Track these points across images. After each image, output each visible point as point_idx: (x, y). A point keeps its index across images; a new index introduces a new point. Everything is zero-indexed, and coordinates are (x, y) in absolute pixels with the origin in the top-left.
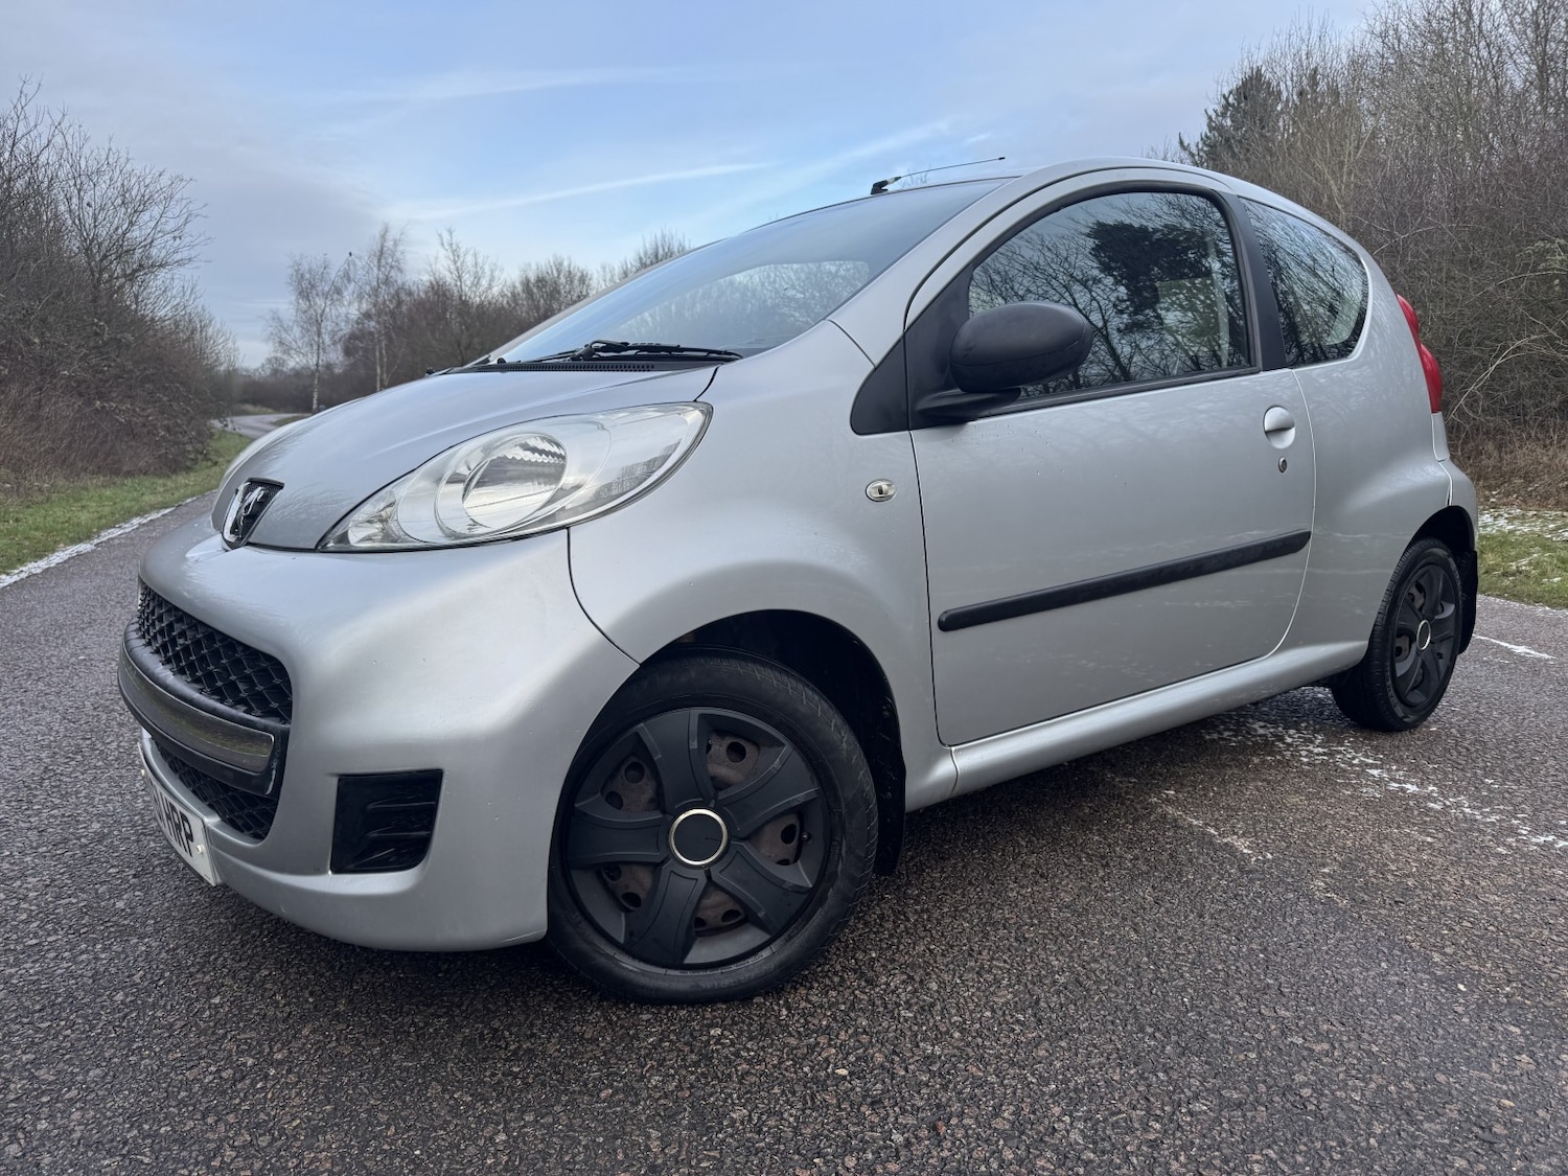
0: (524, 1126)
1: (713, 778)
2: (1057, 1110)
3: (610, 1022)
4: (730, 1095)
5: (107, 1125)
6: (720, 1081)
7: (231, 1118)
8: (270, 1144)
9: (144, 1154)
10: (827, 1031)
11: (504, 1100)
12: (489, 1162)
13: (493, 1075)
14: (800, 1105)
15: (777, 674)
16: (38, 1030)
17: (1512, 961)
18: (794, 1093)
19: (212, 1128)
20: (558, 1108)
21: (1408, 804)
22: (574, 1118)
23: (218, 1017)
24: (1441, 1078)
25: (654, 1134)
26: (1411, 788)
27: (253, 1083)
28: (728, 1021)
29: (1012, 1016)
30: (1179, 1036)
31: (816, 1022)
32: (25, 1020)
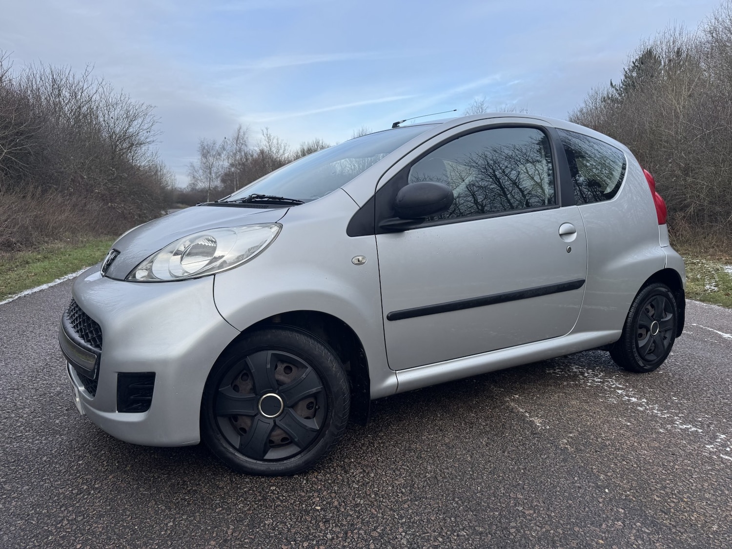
0: (182, 520)
1: (277, 381)
2: (401, 530)
3: (232, 481)
4: (268, 514)
5: (24, 508)
6: (267, 508)
7: (71, 509)
8: (82, 520)
9: (34, 520)
10: (319, 491)
11: (177, 509)
12: (162, 533)
13: (177, 499)
14: (295, 520)
15: (306, 337)
16: (10, 470)
17: (637, 481)
18: (294, 515)
19: (62, 512)
20: (197, 514)
21: (628, 407)
22: (202, 519)
23: (79, 469)
24: (576, 529)
25: (232, 527)
26: (634, 400)
27: (83, 496)
28: (280, 484)
29: (400, 489)
30: (469, 503)
31: (316, 487)
32: (6, 465)
